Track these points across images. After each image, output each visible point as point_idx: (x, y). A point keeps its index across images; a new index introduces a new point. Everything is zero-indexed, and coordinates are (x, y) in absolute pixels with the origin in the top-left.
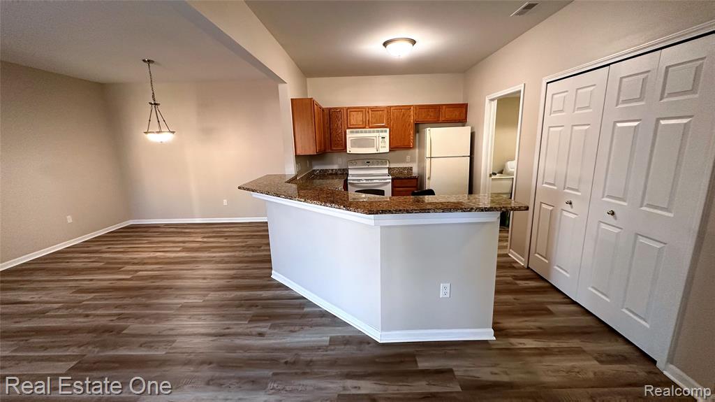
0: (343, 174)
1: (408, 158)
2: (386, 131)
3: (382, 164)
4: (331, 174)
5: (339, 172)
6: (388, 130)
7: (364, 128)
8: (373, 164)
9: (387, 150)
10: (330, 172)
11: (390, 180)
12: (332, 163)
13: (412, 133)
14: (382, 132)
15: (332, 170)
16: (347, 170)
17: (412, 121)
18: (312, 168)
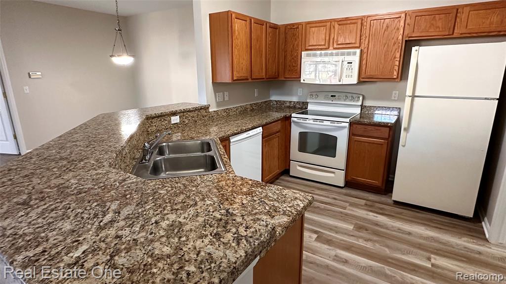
0: (301, 108)
1: (395, 94)
2: (355, 54)
3: (353, 99)
4: (289, 107)
5: (298, 106)
6: (358, 51)
7: (326, 49)
8: (339, 99)
9: (354, 80)
10: (288, 104)
11: (347, 125)
12: (290, 94)
13: (398, 55)
14: (349, 54)
15: (290, 102)
16: (307, 103)
17: (400, 37)
18: (269, 97)
